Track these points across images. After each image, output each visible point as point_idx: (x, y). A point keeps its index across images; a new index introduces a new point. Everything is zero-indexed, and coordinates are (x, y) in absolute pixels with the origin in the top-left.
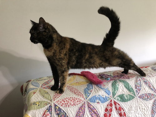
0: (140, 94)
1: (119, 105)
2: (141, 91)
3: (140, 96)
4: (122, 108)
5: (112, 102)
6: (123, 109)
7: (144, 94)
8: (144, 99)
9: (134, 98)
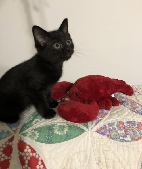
0: (101, 124)
1: (33, 151)
4: (42, 161)
5: (14, 142)
6: (43, 163)
7: (116, 123)
8: (115, 137)
9: (84, 132)
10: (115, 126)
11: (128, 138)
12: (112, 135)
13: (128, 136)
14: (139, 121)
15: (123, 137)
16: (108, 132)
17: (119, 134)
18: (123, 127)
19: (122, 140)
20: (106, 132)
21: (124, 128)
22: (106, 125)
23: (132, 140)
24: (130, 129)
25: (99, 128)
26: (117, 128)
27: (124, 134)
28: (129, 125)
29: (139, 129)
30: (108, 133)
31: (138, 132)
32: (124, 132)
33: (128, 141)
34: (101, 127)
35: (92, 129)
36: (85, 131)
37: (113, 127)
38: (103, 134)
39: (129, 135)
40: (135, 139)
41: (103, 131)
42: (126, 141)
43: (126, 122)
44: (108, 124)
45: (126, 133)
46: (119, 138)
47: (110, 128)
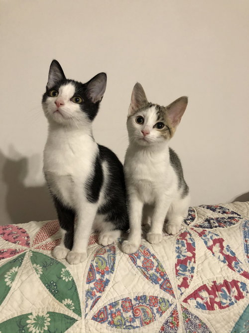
0: (100, 305)
2: (107, 288)
3: (100, 312)
7: (120, 302)
8: (119, 323)
9: (74, 323)
10: (119, 307)
11: (137, 323)
12: (115, 320)
13: (136, 320)
14: (151, 294)
15: (130, 322)
16: (109, 316)
17: (124, 319)
18: (130, 306)
19: (129, 326)
20: (107, 318)
21: (132, 307)
22: (106, 306)
23: (142, 325)
24: (140, 308)
25: (97, 312)
26: (122, 309)
27: (132, 317)
28: (138, 302)
29: (151, 307)
30: (110, 319)
31: (150, 312)
32: (132, 315)
33: (137, 327)
34: (100, 311)
35: (86, 315)
36: (77, 320)
37: (117, 308)
38: (102, 321)
39: (138, 318)
40: (145, 323)
41: (103, 317)
42: (134, 328)
43: (134, 299)
44: (110, 305)
45: (134, 315)
46: (125, 324)
47: (112, 310)
